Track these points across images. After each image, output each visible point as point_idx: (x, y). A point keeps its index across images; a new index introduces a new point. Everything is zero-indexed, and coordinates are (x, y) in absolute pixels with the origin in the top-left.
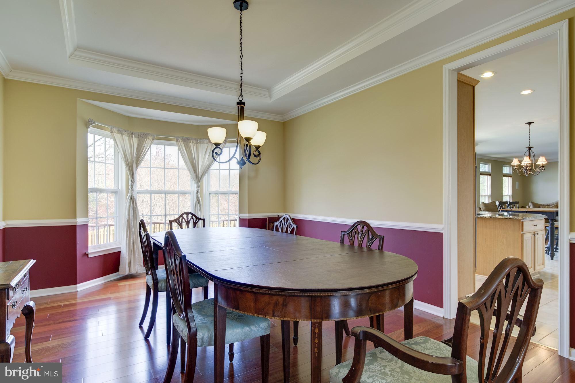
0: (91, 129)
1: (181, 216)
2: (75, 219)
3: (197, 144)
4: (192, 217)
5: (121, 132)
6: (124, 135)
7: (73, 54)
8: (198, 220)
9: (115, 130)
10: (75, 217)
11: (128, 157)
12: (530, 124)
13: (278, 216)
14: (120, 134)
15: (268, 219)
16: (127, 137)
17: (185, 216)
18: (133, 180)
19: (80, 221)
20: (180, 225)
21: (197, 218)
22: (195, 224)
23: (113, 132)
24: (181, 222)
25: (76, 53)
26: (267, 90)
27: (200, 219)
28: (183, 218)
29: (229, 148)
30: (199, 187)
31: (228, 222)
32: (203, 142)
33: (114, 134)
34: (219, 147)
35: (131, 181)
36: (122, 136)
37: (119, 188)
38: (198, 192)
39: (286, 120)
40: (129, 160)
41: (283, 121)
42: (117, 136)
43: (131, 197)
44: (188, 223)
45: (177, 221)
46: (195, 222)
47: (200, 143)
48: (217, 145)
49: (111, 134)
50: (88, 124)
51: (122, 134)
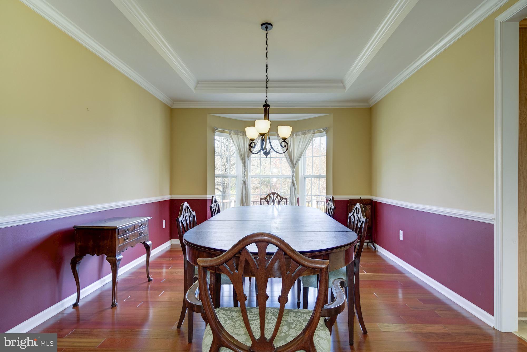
0: (216, 133)
1: (269, 195)
2: (206, 195)
3: (293, 137)
4: (277, 197)
5: (237, 133)
6: (239, 135)
7: (197, 86)
8: (282, 199)
9: (232, 132)
10: (206, 194)
11: (242, 150)
13: (361, 199)
14: (237, 135)
15: (349, 201)
16: (242, 136)
17: (272, 195)
18: (245, 168)
19: (209, 197)
20: (268, 202)
21: (281, 197)
22: (279, 202)
23: (231, 134)
24: (268, 200)
25: (198, 85)
26: (341, 82)
27: (283, 198)
28: (270, 197)
29: (319, 137)
30: (294, 172)
31: (318, 203)
32: (298, 134)
33: (232, 135)
34: (253, 142)
35: (244, 168)
36: (238, 136)
37: (238, 174)
38: (293, 176)
39: (372, 105)
40: (243, 153)
41: (370, 107)
42: (234, 136)
43: (244, 180)
44: (273, 201)
45: (266, 199)
46: (279, 200)
47: (296, 135)
48: (252, 140)
49: (230, 136)
50: (214, 131)
51: (238, 135)
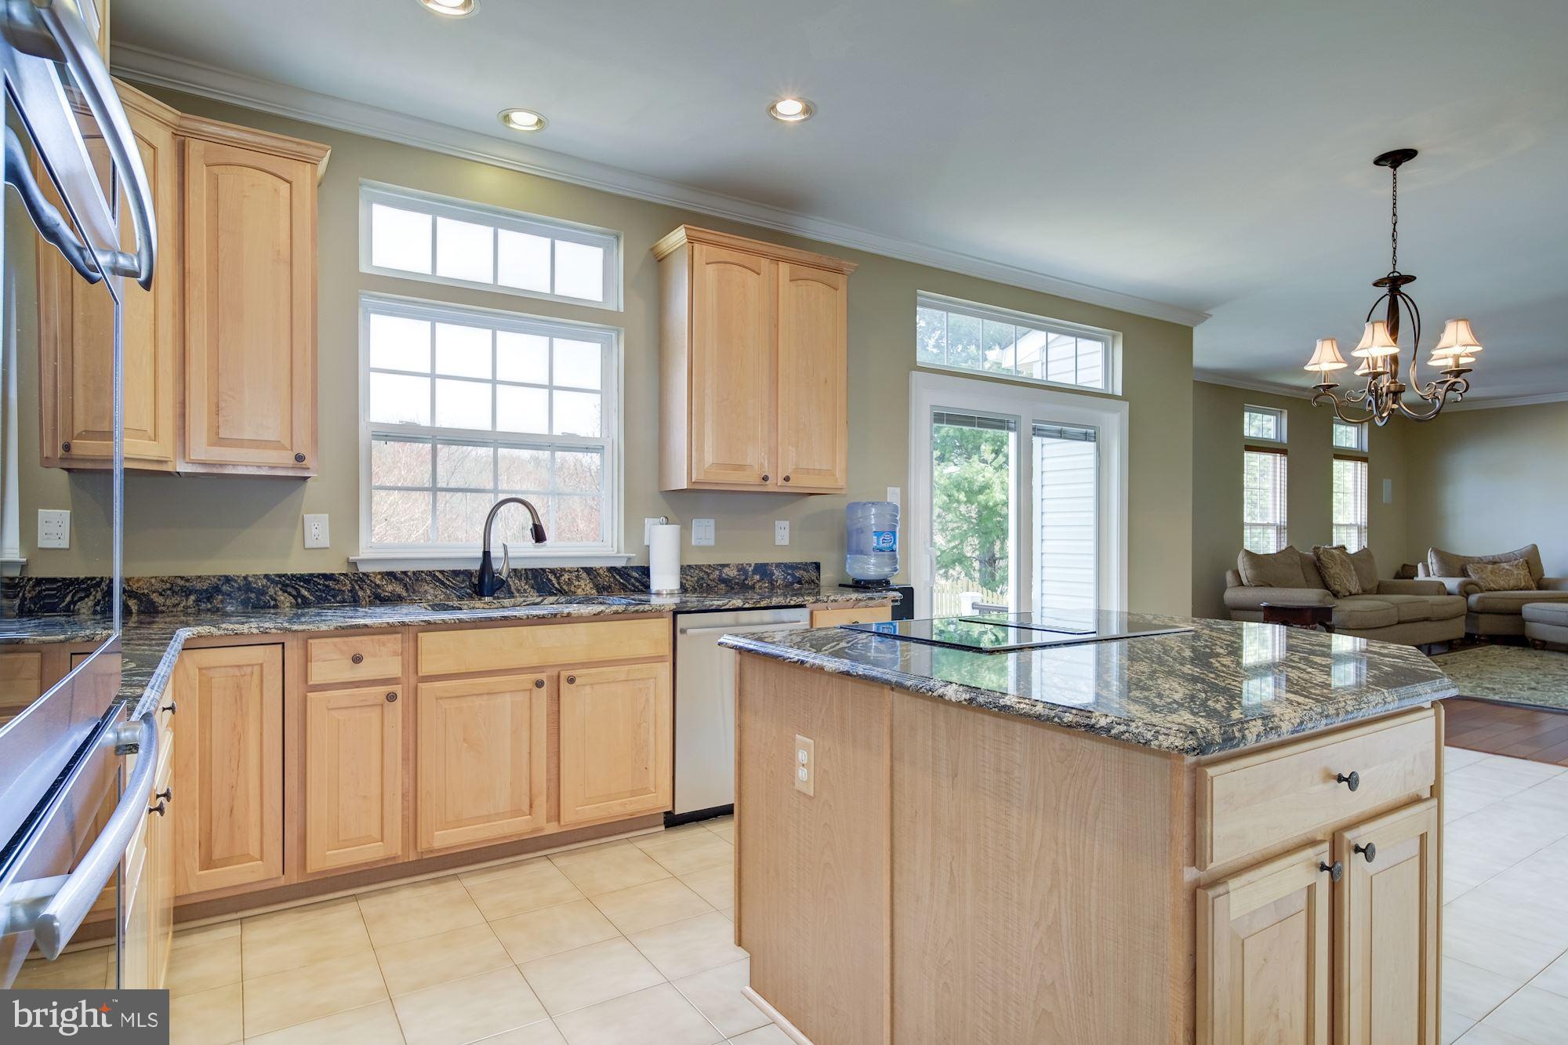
12: (1396, 158)
